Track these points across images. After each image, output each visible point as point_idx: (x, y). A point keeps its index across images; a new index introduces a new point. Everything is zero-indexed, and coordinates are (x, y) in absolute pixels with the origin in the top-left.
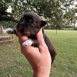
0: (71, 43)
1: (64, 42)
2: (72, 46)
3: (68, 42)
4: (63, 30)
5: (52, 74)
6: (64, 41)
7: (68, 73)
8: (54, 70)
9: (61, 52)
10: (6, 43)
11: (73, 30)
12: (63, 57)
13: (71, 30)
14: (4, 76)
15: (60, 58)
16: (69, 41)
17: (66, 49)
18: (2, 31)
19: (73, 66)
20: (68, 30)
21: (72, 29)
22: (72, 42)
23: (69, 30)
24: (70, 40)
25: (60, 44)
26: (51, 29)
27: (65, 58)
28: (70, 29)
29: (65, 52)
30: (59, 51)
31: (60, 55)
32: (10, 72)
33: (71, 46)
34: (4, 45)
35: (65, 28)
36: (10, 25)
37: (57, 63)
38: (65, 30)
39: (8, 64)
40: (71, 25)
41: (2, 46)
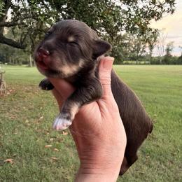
0: (145, 91)
2: (147, 98)
3: (139, 90)
7: (141, 167)
11: (148, 64)
13: (144, 64)
16: (141, 88)
19: (152, 148)
20: (137, 64)
24: (143, 86)
33: (145, 99)
40: (144, 54)
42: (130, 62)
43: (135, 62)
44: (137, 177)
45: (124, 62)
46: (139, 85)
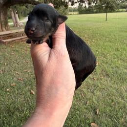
1: (121, 33)
4: (117, 12)
5: (104, 89)
6: (122, 31)
8: (107, 80)
9: (117, 50)
12: (120, 59)
14: (23, 92)
15: (116, 60)
25: (114, 35)
27: (124, 61)
29: (124, 49)
30: (112, 48)
31: (115, 55)
32: (32, 86)
34: (21, 43)
35: (121, 9)
36: (28, 12)
37: (111, 69)
38: (122, 12)
39: (28, 73)
41: (17, 46)
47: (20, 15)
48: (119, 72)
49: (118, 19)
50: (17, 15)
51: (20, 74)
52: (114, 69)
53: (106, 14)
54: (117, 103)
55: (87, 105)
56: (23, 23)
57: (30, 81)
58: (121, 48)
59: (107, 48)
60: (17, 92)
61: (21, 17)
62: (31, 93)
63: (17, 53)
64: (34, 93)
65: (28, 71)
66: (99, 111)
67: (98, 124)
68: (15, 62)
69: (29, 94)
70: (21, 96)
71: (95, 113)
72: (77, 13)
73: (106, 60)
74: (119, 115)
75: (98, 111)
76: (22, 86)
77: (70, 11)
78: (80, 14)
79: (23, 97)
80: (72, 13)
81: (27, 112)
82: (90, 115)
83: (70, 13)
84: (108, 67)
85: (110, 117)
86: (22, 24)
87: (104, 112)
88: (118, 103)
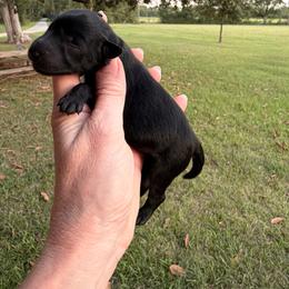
2: (279, 85)
3: (266, 70)
4: (246, 23)
6: (252, 67)
8: (211, 174)
9: (239, 108)
10: (31, 77)
13: (278, 23)
14: (23, 195)
15: (234, 129)
17: (256, 97)
18: (15, 33)
19: (281, 163)
20: (264, 24)
21: (283, 20)
22: (280, 68)
23: (270, 24)
24: (273, 65)
25: (235, 76)
26: (199, 22)
27: (251, 133)
28: (276, 21)
29: (253, 107)
30: (228, 104)
32: (44, 183)
34: (23, 82)
35: (253, 17)
36: (44, 11)
37: (221, 149)
39: (36, 153)
41: (14, 89)
42: (252, 20)
43: (262, 20)
44: (255, 202)
45: (243, 20)
46: (266, 63)
47: (24, 16)
48: (239, 156)
49: (247, 39)
50: (16, 17)
51: (18, 154)
52: (229, 151)
53: (219, 26)
54: (228, 223)
55: (165, 226)
56: (30, 35)
57: (40, 170)
58: (248, 105)
59: (217, 102)
60: (7, 195)
61: (26, 21)
62: (42, 198)
63: (13, 105)
64: (47, 198)
65: (38, 148)
66: (190, 238)
67: (184, 267)
68: (7, 125)
69: (35, 199)
70: (16, 204)
71: (182, 244)
72: (157, 19)
73: (212, 128)
74: (231, 248)
75: (186, 240)
76: (21, 180)
77: (142, 15)
78: (163, 22)
79: (22, 206)
80: (145, 19)
81: (29, 241)
82: (170, 248)
83: (141, 19)
84: (216, 145)
85: (213, 251)
86: (29, 38)
87: (200, 242)
88: (232, 223)
